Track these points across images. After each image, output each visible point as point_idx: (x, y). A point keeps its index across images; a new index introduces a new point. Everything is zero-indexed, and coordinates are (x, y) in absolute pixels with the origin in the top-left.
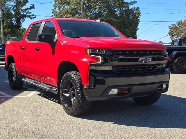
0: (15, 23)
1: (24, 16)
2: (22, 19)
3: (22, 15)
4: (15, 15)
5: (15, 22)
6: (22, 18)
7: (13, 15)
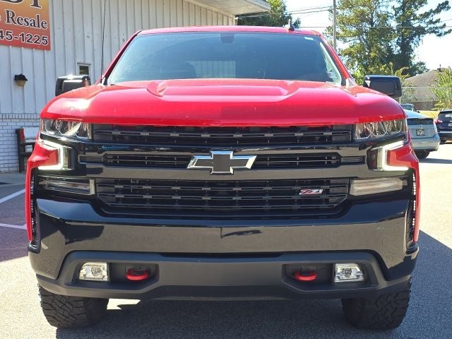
0: (396, 50)
1: (421, 31)
2: (416, 39)
3: (414, 28)
4: (398, 31)
5: (399, 48)
6: (415, 35)
7: (394, 31)
